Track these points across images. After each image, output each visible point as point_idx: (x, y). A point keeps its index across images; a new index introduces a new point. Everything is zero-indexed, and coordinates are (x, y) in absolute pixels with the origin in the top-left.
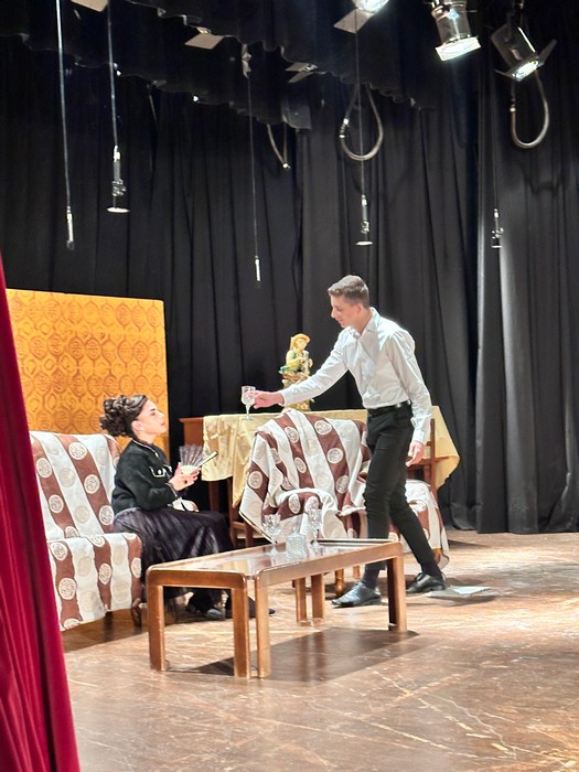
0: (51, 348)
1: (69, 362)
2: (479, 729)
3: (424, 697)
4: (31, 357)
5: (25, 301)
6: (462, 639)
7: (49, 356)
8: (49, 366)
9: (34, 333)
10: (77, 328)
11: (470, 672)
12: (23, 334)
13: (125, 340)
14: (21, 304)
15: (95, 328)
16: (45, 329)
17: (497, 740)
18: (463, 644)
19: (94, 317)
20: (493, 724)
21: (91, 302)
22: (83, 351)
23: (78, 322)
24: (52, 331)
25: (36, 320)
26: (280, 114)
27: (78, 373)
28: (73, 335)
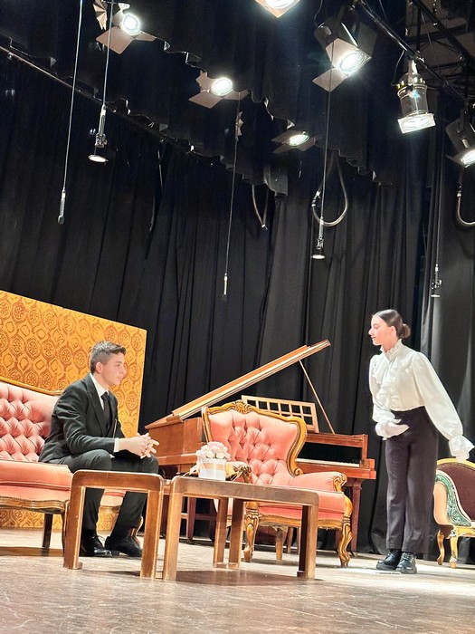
0: (44, 352)
1: (57, 366)
2: (364, 616)
3: (317, 600)
4: (25, 355)
5: (28, 307)
7: (41, 357)
8: (40, 365)
9: (31, 336)
10: (68, 338)
11: (367, 596)
12: (20, 333)
14: (23, 309)
15: (86, 341)
16: (41, 334)
17: (381, 621)
18: (365, 588)
19: (85, 332)
20: (379, 615)
21: (85, 319)
22: (71, 360)
23: (71, 334)
24: (47, 337)
25: (35, 325)
26: (262, 177)
27: (64, 377)
28: (65, 344)
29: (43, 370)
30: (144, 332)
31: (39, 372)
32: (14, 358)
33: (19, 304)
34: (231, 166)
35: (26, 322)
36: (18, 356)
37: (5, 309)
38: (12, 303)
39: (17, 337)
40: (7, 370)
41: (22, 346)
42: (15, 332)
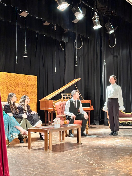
0: (14, 85)
1: (17, 88)
2: (91, 161)
3: (81, 155)
4: (9, 86)
5: (9, 75)
6: (91, 145)
7: (13, 86)
8: (13, 88)
9: (10, 82)
10: (19, 81)
11: (92, 151)
12: (8, 81)
13: (29, 84)
14: (8, 75)
15: (23, 81)
16: (12, 81)
17: (94, 163)
18: (91, 146)
19: (23, 79)
20: (94, 160)
21: (22, 76)
22: (20, 86)
23: (19, 80)
24: (14, 81)
25: (11, 79)
26: (62, 39)
27: (19, 90)
28: (18, 82)
29: (14, 89)
30: (36, 77)
31: (13, 90)
32: (7, 87)
33: (7, 75)
34: (55, 38)
35: (9, 79)
36: (8, 87)
37: (3, 76)
38: (5, 74)
39: (7, 82)
40: (6, 90)
41: (8, 84)
42: (6, 81)
